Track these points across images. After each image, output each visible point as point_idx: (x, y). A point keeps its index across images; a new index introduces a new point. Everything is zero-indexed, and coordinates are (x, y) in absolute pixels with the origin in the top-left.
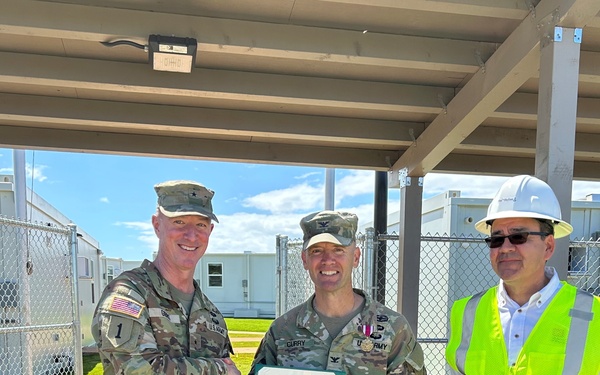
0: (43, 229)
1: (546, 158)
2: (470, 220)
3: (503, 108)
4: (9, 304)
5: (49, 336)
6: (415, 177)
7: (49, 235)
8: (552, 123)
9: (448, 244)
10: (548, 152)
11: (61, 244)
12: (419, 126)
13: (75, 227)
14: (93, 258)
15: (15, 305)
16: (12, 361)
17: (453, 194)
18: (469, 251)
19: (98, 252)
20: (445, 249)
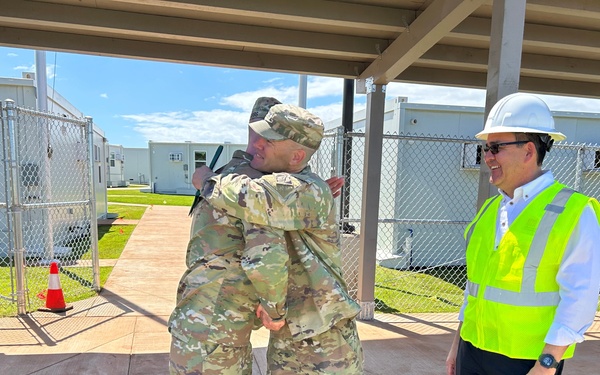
0: (59, 119)
1: (498, 72)
2: (415, 122)
3: (457, 29)
4: (31, 183)
5: (65, 211)
6: (380, 86)
7: (65, 125)
8: (503, 43)
9: (397, 141)
10: (499, 68)
11: (75, 133)
12: (385, 42)
13: (91, 119)
14: (100, 145)
15: (36, 184)
16: (34, 232)
17: (402, 100)
18: (414, 147)
19: (104, 140)
20: (394, 145)
